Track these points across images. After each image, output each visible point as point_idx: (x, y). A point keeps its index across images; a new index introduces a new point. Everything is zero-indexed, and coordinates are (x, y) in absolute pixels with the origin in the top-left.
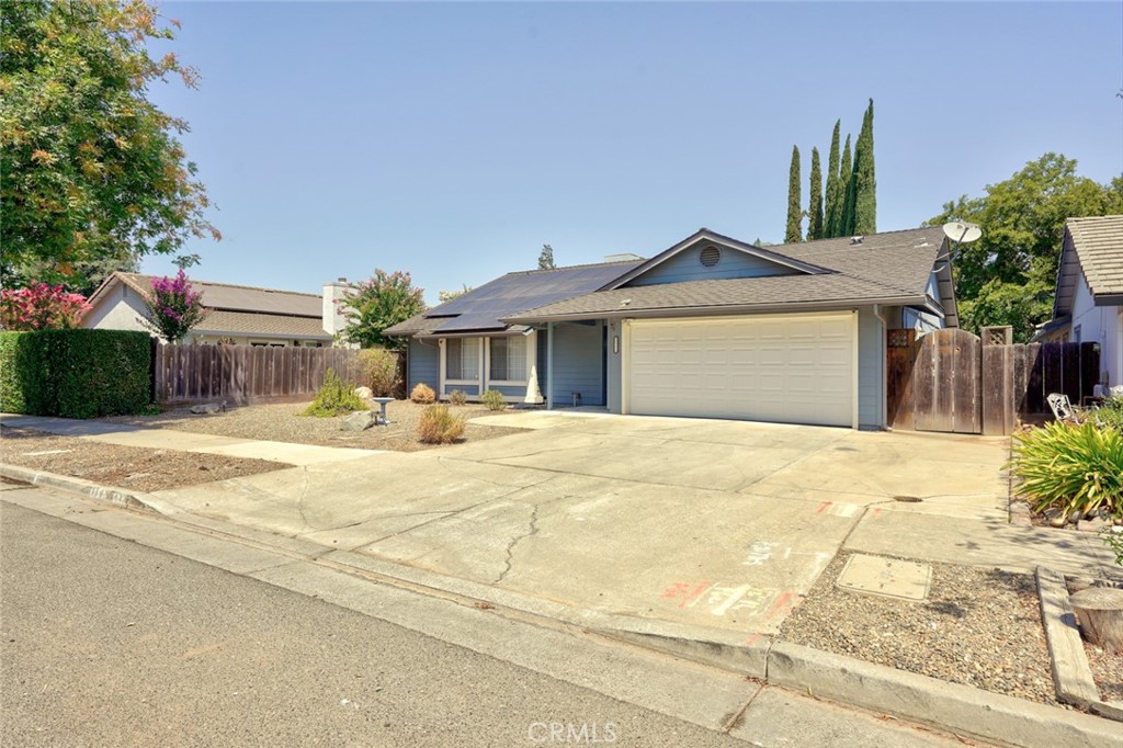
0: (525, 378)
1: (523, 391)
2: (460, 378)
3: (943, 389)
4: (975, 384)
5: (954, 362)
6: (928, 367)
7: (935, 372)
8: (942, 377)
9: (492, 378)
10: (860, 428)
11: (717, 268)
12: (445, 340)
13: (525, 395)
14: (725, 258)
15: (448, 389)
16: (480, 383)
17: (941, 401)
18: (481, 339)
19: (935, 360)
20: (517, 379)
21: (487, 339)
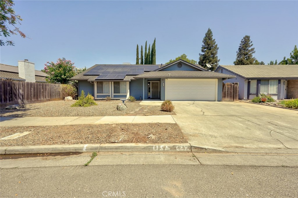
0: (126, 93)
1: (126, 96)
2: (103, 93)
3: (228, 94)
4: (233, 92)
5: (230, 88)
6: (225, 90)
7: (227, 90)
8: (228, 91)
9: (114, 93)
10: (218, 101)
11: (181, 68)
12: (96, 82)
13: (126, 97)
14: (183, 66)
15: (98, 96)
16: (110, 94)
17: (227, 96)
18: (110, 82)
19: (227, 88)
20: (123, 93)
21: (113, 82)
